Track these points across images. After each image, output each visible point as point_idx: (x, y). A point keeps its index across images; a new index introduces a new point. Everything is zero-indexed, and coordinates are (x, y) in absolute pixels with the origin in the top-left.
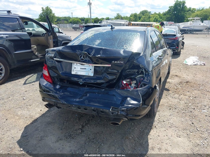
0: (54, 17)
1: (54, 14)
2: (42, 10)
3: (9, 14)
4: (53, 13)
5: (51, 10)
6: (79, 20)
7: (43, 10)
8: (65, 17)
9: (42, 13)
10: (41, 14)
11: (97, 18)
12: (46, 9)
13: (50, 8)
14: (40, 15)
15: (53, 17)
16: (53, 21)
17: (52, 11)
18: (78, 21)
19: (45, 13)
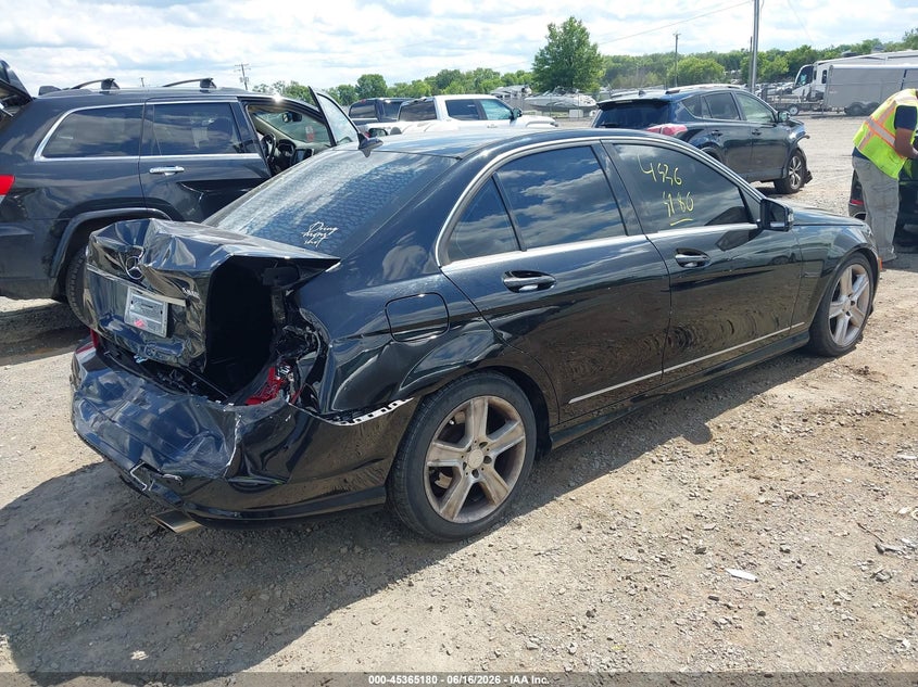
0: (593, 60)
1: (595, 48)
2: (548, 33)
3: (207, 91)
4: (591, 44)
5: (583, 31)
6: (716, 65)
7: (553, 35)
8: (655, 57)
9: (547, 48)
10: (542, 53)
11: (805, 48)
12: (565, 28)
13: (580, 22)
14: (537, 58)
15: (588, 60)
16: (590, 77)
17: (587, 35)
18: (708, 72)
19: (558, 47)
